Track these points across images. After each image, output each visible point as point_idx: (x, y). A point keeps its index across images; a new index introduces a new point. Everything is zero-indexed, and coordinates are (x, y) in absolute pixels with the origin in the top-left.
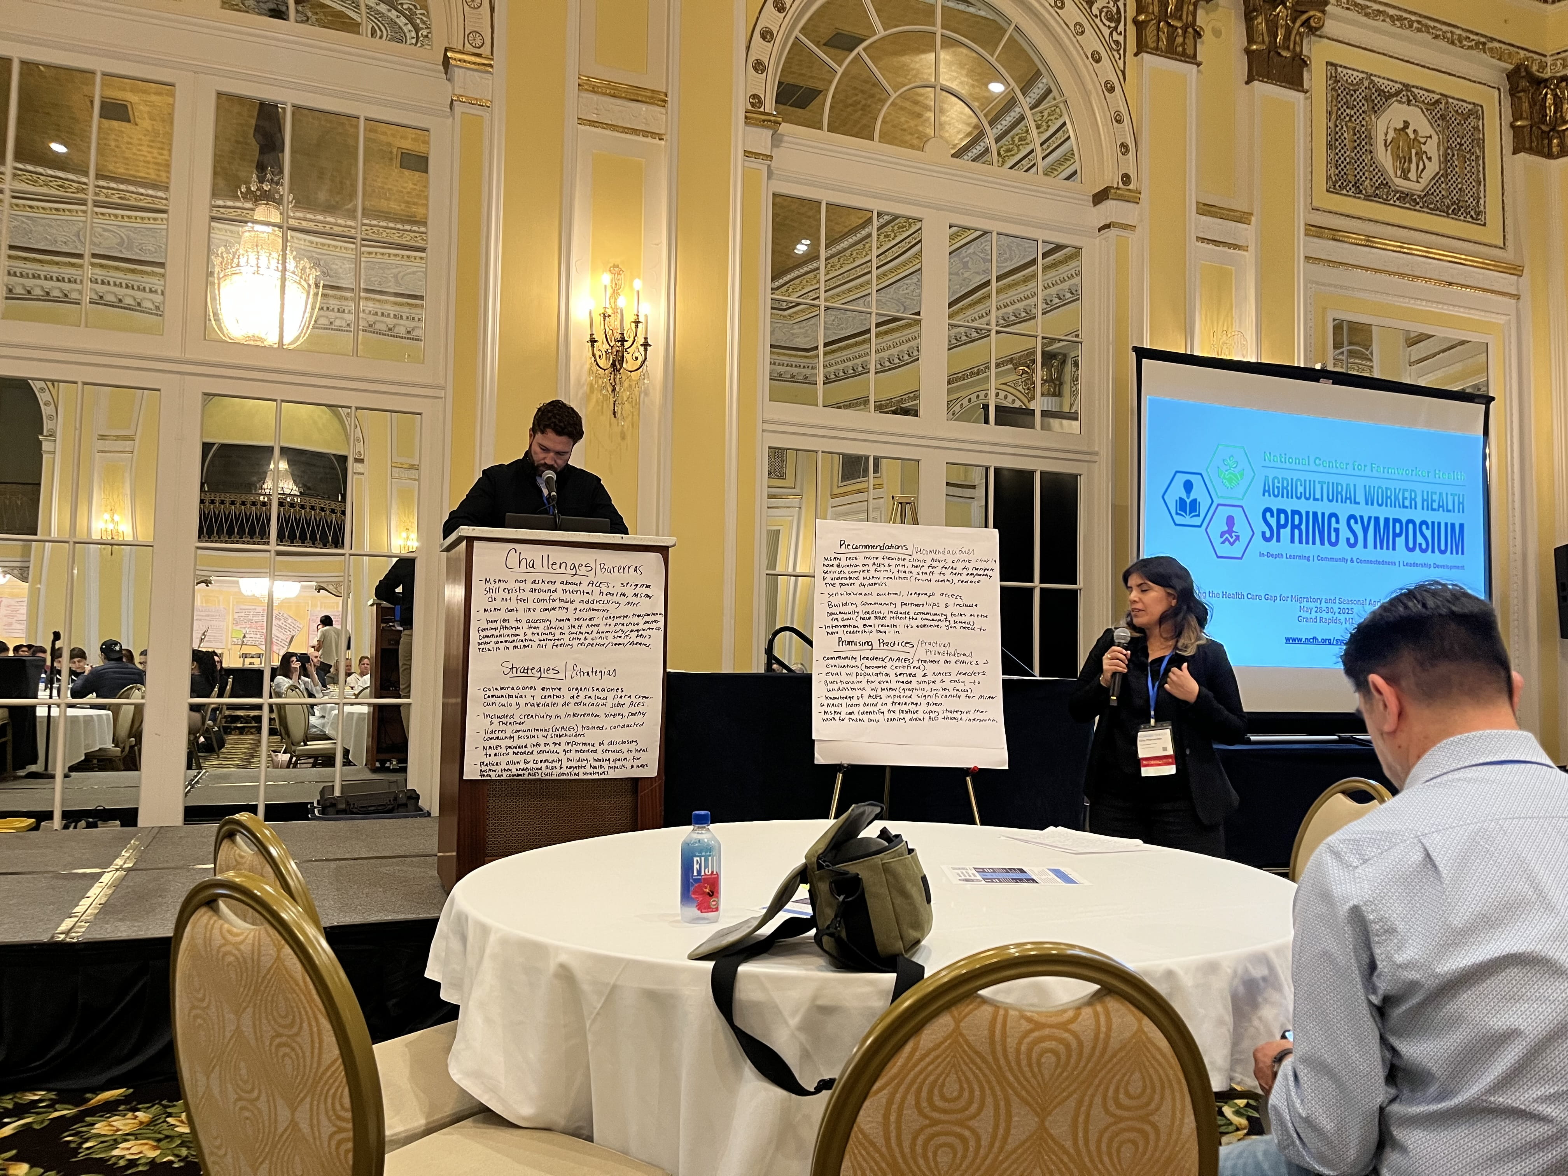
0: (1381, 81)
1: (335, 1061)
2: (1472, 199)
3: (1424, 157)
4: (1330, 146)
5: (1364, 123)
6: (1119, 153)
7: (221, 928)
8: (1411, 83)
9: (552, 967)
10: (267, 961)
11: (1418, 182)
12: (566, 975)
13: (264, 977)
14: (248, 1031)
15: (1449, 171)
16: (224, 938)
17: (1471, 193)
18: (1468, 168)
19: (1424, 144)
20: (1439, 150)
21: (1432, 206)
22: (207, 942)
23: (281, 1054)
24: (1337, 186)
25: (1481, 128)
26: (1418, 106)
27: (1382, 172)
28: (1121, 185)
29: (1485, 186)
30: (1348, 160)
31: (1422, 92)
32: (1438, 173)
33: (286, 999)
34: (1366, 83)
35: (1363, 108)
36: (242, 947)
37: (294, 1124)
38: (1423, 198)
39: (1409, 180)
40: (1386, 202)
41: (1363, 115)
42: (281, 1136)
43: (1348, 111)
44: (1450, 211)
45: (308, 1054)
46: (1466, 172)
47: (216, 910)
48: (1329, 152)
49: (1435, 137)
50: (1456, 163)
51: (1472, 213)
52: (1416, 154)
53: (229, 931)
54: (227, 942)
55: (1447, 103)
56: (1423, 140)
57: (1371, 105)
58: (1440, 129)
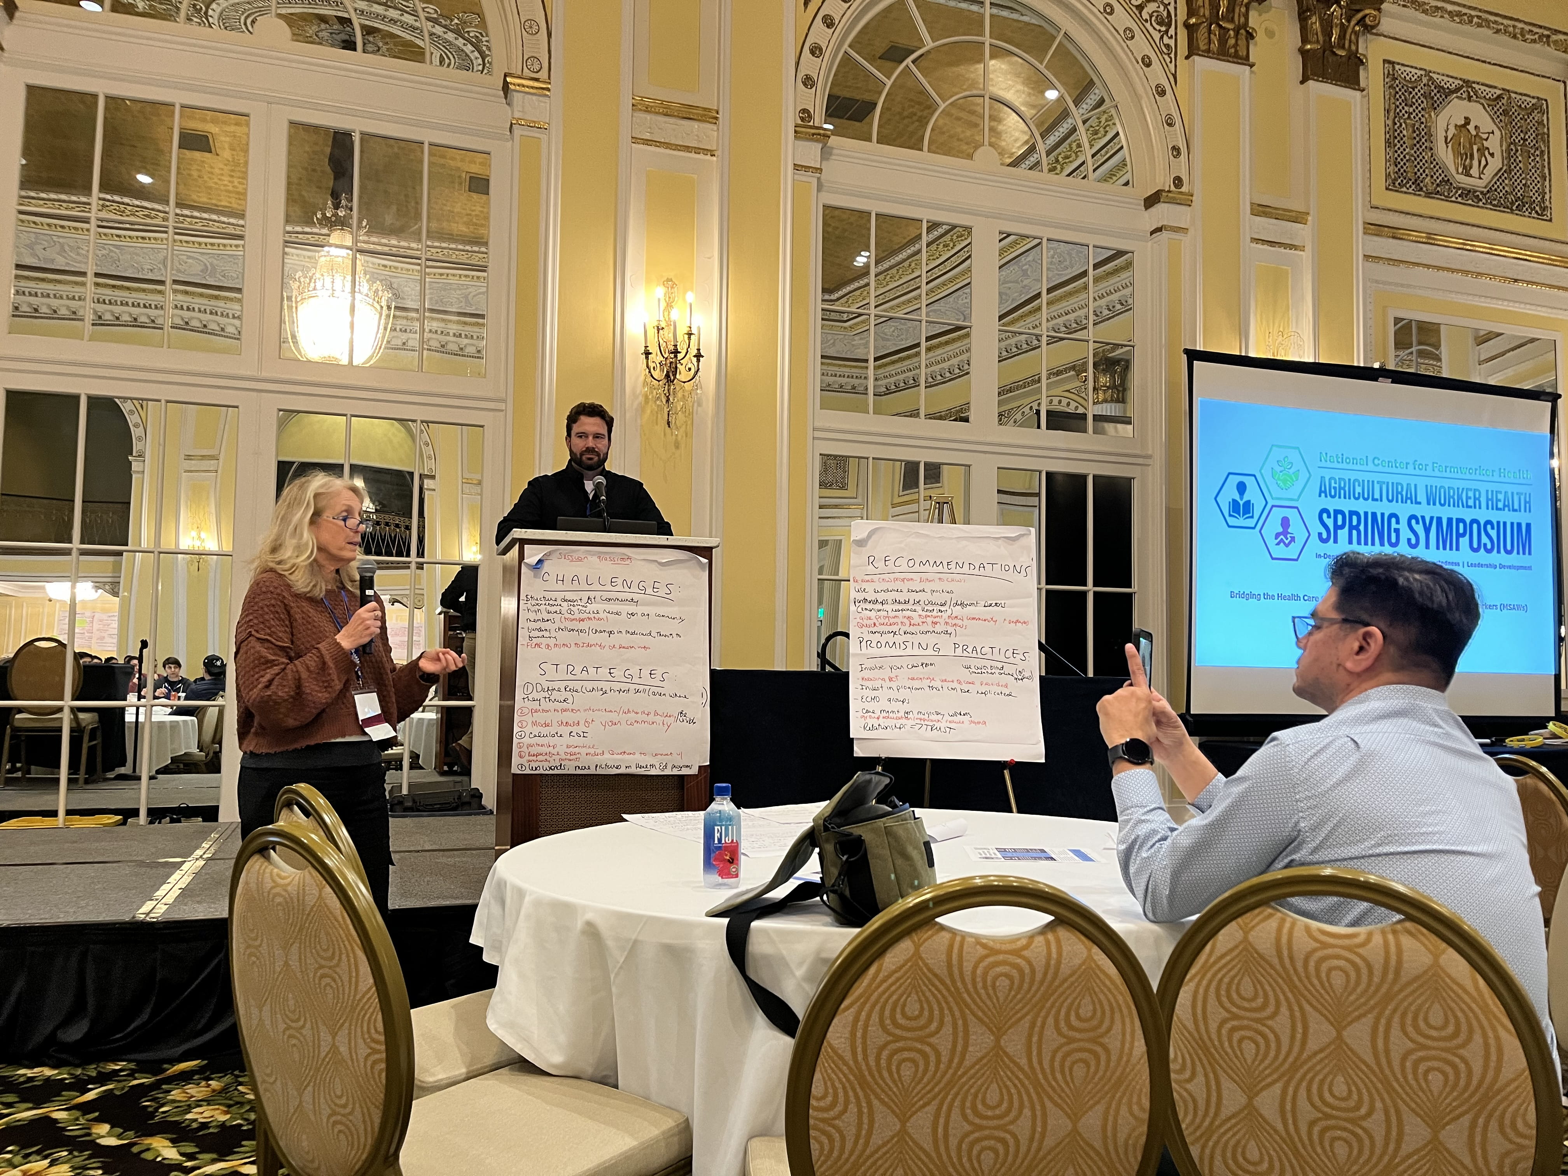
0: (1441, 78)
1: (370, 989)
2: (1537, 195)
3: (1486, 153)
4: (1389, 143)
5: (1423, 120)
6: (1171, 157)
7: (271, 874)
8: (1472, 79)
9: (580, 924)
10: (310, 901)
11: (1480, 178)
12: (592, 932)
13: (309, 914)
14: (294, 964)
15: (1513, 166)
16: (274, 881)
17: (1536, 188)
18: (1533, 164)
19: (1486, 140)
20: (1501, 146)
21: (1495, 202)
22: (260, 884)
23: (323, 984)
24: (1397, 184)
25: (1545, 122)
26: (1479, 102)
27: (1444, 168)
28: (1173, 188)
29: (1550, 180)
30: (1407, 157)
31: (1483, 88)
32: (1501, 169)
33: (327, 934)
34: (1425, 80)
35: (1422, 106)
36: (289, 888)
37: (334, 1048)
38: (1485, 195)
39: (1471, 176)
40: (1447, 199)
41: (1422, 112)
42: (324, 1060)
43: (1406, 108)
44: (1514, 207)
45: (346, 984)
46: (1530, 167)
47: (268, 858)
48: (1388, 150)
49: (1497, 133)
50: (1520, 158)
51: (1537, 208)
52: (1478, 150)
53: (278, 875)
54: (277, 885)
55: (1510, 97)
56: (1485, 136)
57: (1430, 102)
58: (1502, 124)
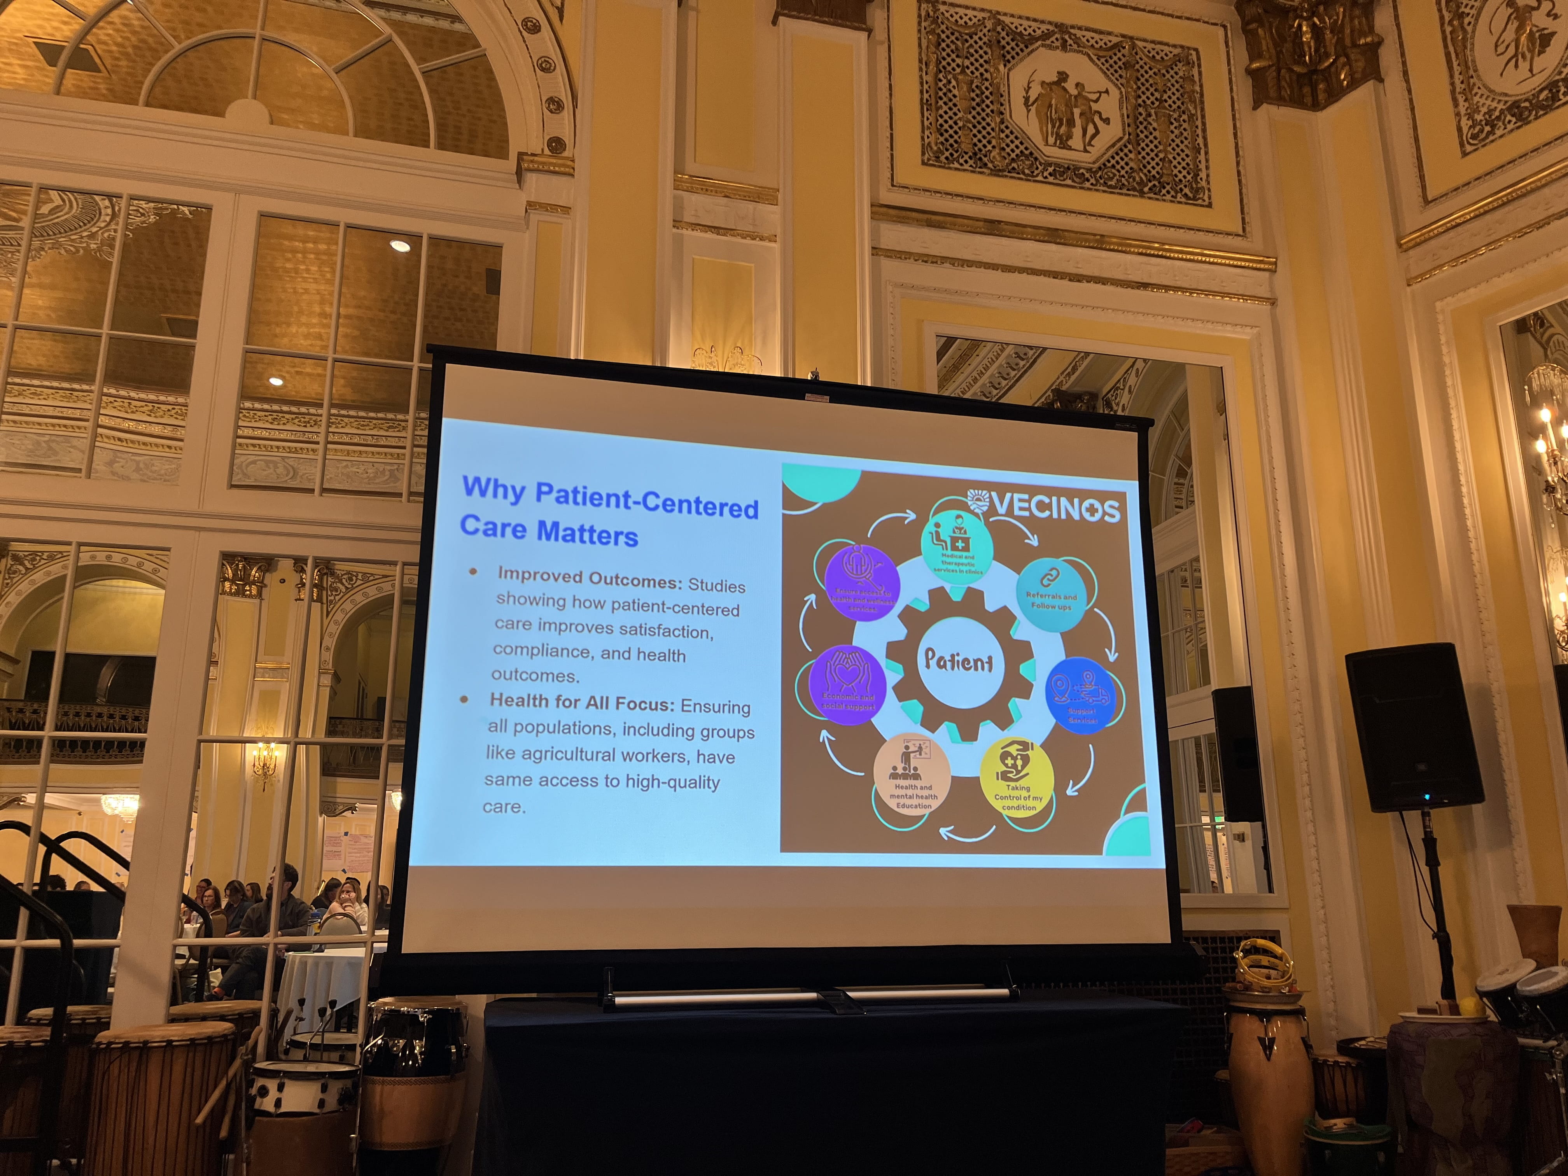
0: (1017, 21)
2: (1184, 172)
3: (1096, 118)
4: (925, 105)
5: (987, 75)
6: (546, 111)
8: (1068, 21)
11: (1086, 151)
15: (1142, 136)
17: (1184, 164)
18: (1176, 132)
19: (1096, 101)
20: (1121, 108)
21: (1113, 183)
24: (942, 158)
25: (1196, 78)
26: (1081, 52)
27: (1022, 138)
28: (547, 151)
29: (1206, 153)
30: (960, 124)
31: (1089, 35)
32: (1121, 139)
34: (989, 24)
35: (986, 57)
38: (1096, 172)
39: (1070, 148)
40: (1030, 177)
41: (986, 66)
43: (959, 61)
44: (1146, 189)
46: (1173, 136)
48: (926, 114)
49: (1114, 92)
50: (1155, 125)
51: (1186, 191)
52: (1081, 114)
55: (1134, 46)
56: (1094, 97)
57: (997, 51)
58: (1123, 81)
